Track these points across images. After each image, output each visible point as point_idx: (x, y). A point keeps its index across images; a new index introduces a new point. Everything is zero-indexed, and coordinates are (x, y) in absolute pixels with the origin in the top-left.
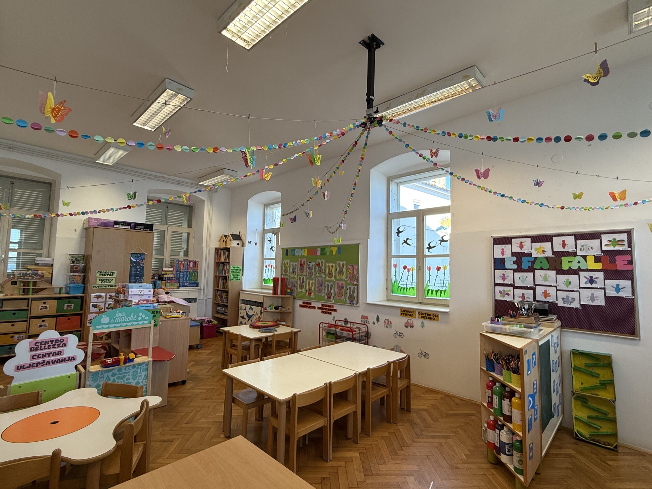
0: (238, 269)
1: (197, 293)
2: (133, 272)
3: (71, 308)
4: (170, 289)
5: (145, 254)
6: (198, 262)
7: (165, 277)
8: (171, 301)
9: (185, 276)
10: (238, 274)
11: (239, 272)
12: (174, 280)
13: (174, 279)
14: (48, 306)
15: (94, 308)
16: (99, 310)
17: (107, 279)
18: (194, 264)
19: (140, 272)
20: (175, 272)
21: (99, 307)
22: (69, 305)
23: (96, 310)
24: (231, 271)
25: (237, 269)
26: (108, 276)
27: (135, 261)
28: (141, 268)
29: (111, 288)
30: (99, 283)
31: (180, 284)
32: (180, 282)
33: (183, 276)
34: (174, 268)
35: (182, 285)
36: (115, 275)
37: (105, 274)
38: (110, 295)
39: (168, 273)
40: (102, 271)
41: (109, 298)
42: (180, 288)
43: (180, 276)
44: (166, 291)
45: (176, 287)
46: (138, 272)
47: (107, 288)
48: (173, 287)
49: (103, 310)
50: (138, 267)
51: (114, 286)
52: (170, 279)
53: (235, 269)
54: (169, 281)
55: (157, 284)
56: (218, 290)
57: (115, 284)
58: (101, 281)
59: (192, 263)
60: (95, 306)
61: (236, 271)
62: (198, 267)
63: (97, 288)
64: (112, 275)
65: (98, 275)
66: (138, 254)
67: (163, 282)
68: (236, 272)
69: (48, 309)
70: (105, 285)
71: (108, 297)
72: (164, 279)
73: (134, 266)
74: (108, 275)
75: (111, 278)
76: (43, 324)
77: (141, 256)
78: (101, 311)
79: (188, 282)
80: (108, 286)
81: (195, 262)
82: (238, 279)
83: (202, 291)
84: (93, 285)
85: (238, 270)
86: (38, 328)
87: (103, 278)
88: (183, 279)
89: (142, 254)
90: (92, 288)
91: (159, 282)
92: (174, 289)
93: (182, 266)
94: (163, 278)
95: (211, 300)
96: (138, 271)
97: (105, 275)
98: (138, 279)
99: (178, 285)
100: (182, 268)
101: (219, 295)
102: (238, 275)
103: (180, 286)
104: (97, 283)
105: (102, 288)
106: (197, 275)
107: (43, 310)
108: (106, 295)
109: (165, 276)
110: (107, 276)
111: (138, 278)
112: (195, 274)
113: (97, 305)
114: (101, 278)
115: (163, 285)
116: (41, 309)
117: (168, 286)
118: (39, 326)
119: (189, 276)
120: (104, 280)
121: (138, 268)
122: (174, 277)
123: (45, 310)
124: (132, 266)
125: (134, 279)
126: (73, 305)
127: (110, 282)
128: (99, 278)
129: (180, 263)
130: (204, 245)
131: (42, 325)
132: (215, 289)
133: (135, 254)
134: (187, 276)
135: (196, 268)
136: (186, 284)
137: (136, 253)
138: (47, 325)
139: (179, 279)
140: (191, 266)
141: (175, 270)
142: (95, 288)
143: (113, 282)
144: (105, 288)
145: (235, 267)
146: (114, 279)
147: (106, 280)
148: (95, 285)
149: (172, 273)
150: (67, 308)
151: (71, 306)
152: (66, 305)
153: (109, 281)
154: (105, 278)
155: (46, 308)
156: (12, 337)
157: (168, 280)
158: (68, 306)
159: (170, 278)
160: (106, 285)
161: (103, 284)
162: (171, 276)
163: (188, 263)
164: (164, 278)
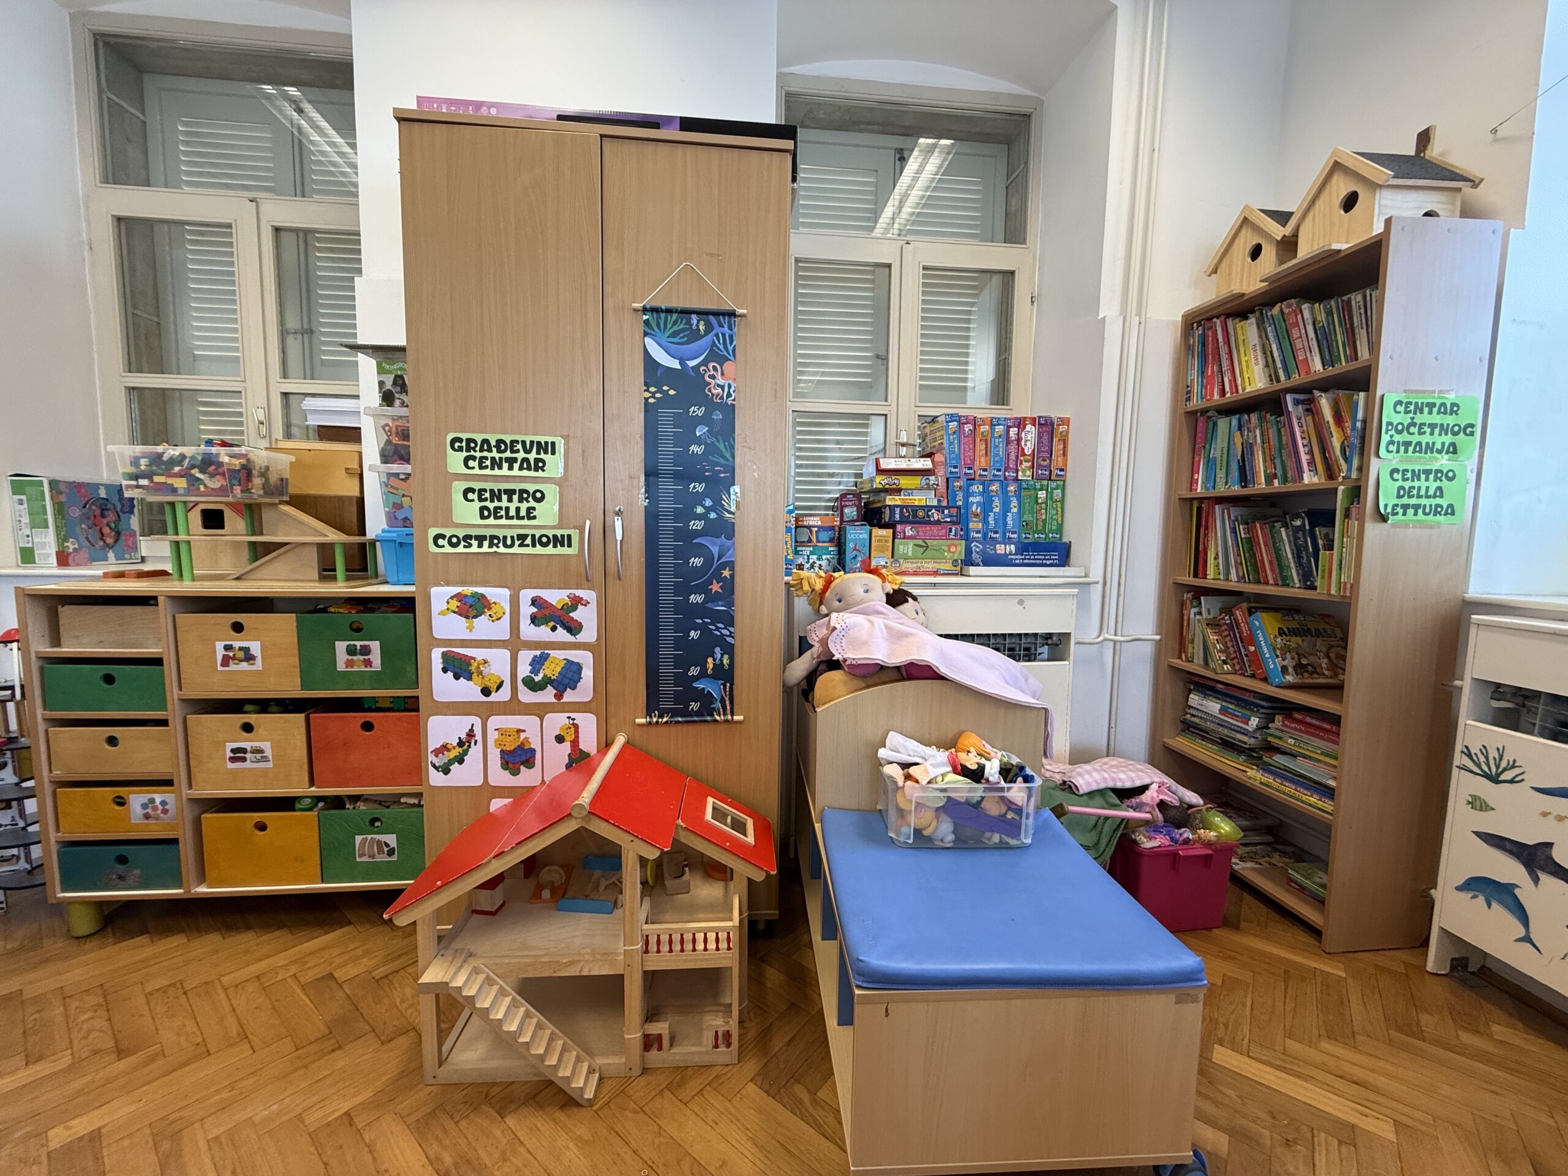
0: (1450, 420)
1: (1072, 604)
2: (667, 450)
3: (368, 663)
4: (916, 573)
5: (732, 314)
6: (1065, 421)
7: (892, 508)
8: (912, 665)
9: (997, 502)
10: (1443, 462)
11: (1453, 449)
12: (938, 522)
13: (936, 516)
14: (255, 647)
15: (457, 677)
16: (486, 692)
17: (510, 493)
18: (1046, 437)
19: (711, 449)
20: (942, 482)
21: (480, 673)
22: (358, 644)
23: (467, 690)
24: (1385, 438)
25: (1436, 419)
26: (516, 472)
27: (675, 364)
28: (718, 416)
29: (539, 550)
30: (467, 513)
31: (968, 551)
32: (967, 538)
33: (987, 506)
34: (938, 457)
35: (983, 553)
36: (555, 465)
37: (495, 454)
38: (535, 602)
39: (904, 482)
40: (479, 438)
41: (535, 620)
42: (973, 570)
43: (967, 505)
44: (890, 588)
45: (948, 566)
46: (695, 448)
47: (516, 550)
48: (930, 566)
49: (504, 695)
50: (697, 411)
51: (558, 541)
52: (915, 517)
53: (1423, 418)
54: (909, 531)
55: (850, 545)
56: (1199, 592)
57: (560, 526)
58: (477, 505)
59: (1030, 434)
60: (458, 667)
61: (1426, 439)
62: (1065, 454)
63: (461, 549)
64: (539, 465)
65: (455, 461)
66: (687, 312)
67: (878, 532)
68: (1430, 448)
69: (259, 665)
70: (500, 533)
71: (527, 610)
72: (886, 517)
73: (666, 399)
74: (511, 461)
75: (531, 488)
76: (247, 745)
77: (709, 328)
78: (494, 697)
79: (1010, 541)
80: (522, 537)
81: (1047, 427)
82: (1437, 510)
83: (1096, 593)
84: (433, 532)
85: (1444, 429)
86: (230, 765)
87: (488, 486)
88: (985, 521)
89: (716, 314)
90: (433, 549)
91: (857, 535)
92: (936, 573)
93: (981, 447)
94: (879, 512)
95: (1148, 649)
96: (698, 441)
97: (496, 464)
98: (699, 499)
99: (958, 550)
100: (981, 461)
101: (1213, 624)
102: (1439, 474)
103: (969, 562)
104: (457, 518)
105: (485, 548)
106: (1063, 500)
107: (233, 667)
108: (515, 602)
109: (890, 500)
110: (505, 471)
111: (700, 488)
112: (1050, 495)
113: (468, 660)
114: (477, 486)
115: (881, 550)
116: (226, 661)
117: (906, 558)
118: (229, 754)
119: (1014, 502)
120: (495, 495)
121: (700, 421)
122: (939, 508)
123: (244, 666)
124: (660, 403)
125: (678, 496)
126: (375, 646)
127: (530, 515)
128: (463, 485)
129: (968, 428)
130: (1109, 308)
131: (244, 751)
132: (1178, 585)
133: (669, 311)
134: (1006, 508)
135: (1057, 460)
136: (1001, 549)
137: (674, 304)
138: (268, 753)
139: (960, 519)
140: (1028, 451)
141: (941, 472)
142: (448, 549)
143: (547, 514)
144: (502, 549)
145: (1419, 409)
146: (551, 492)
147: (504, 503)
148: (448, 533)
149: (929, 487)
150: (349, 664)
151: (366, 651)
152: (341, 646)
153: (524, 506)
154: (496, 487)
155: (249, 657)
156: (121, 802)
157: (904, 521)
158: (351, 651)
159: (915, 509)
160: (509, 533)
161: (491, 521)
162: (919, 499)
163: (1013, 431)
164: (887, 511)
